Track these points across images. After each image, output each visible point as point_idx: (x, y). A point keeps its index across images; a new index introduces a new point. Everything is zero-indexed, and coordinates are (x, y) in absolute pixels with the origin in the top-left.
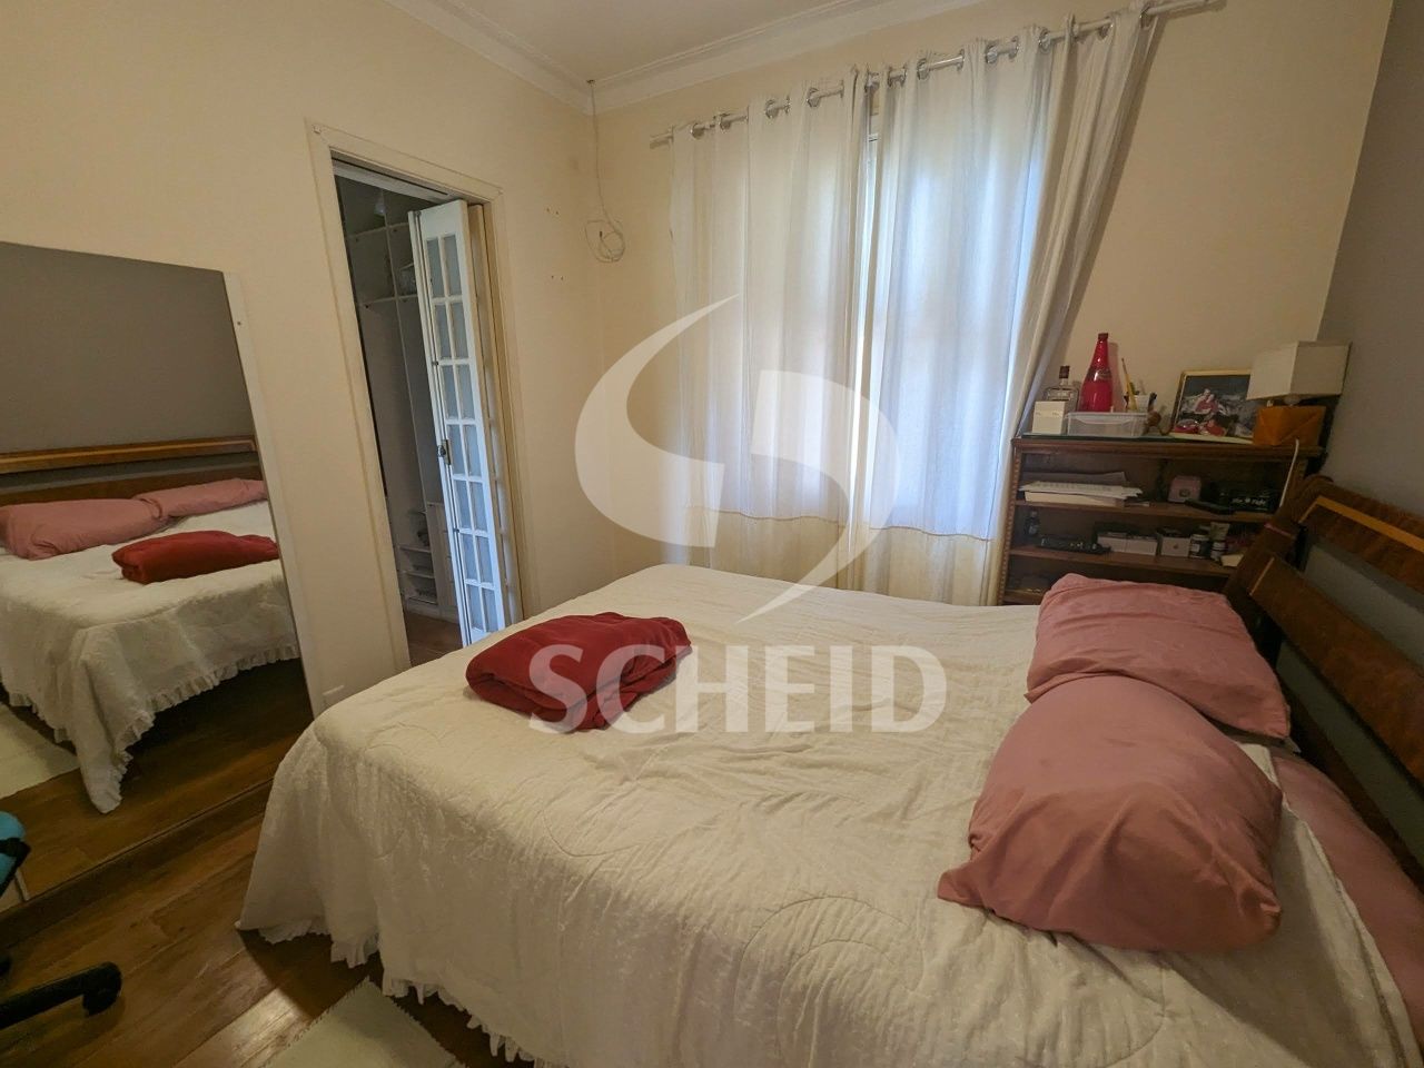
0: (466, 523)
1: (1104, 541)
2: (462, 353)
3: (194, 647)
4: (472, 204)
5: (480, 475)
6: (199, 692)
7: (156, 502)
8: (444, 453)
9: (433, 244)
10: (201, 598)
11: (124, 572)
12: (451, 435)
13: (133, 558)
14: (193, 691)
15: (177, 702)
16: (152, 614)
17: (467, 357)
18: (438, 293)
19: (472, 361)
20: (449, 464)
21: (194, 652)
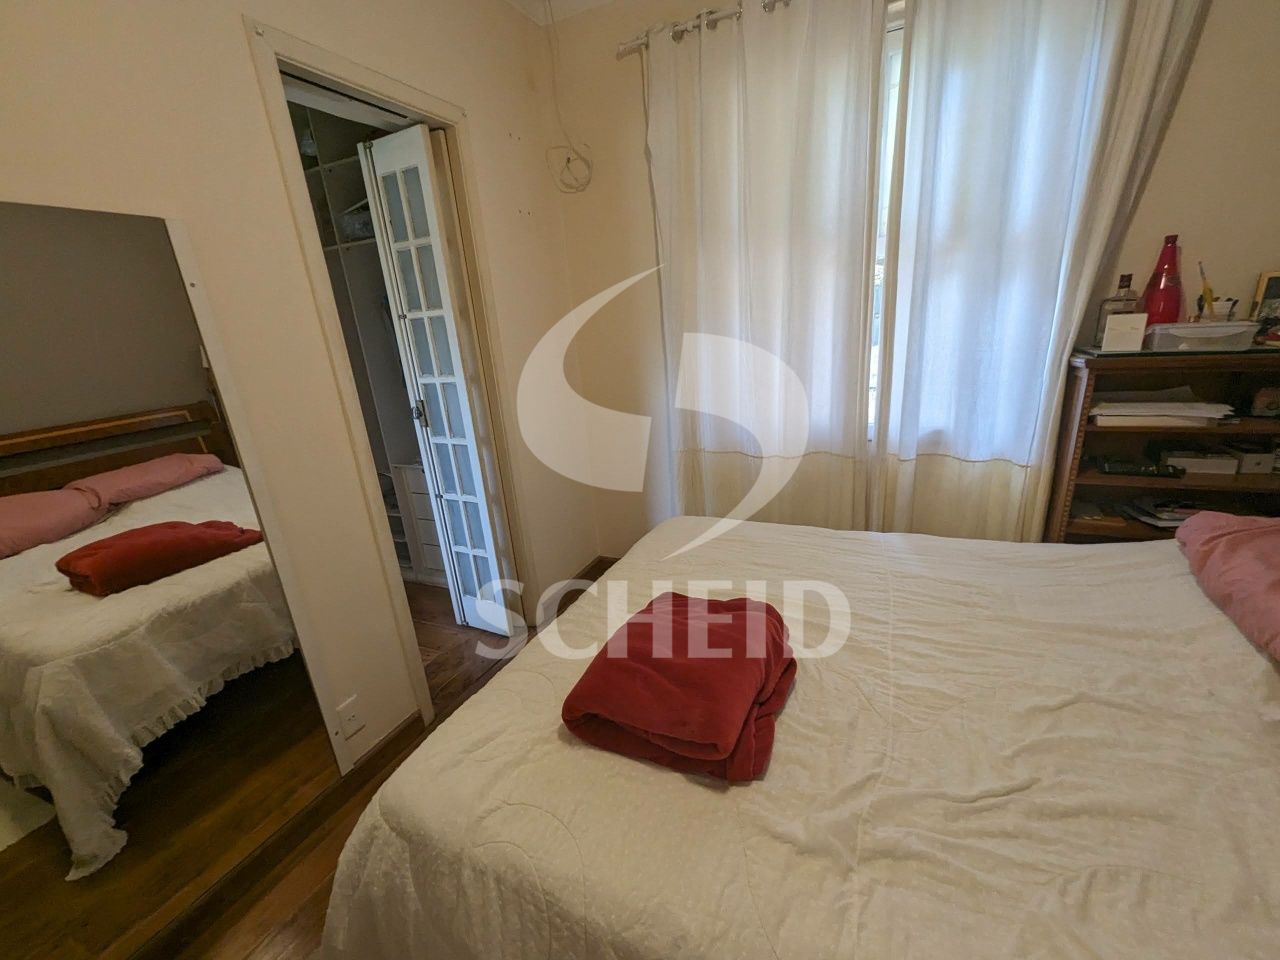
0: (450, 488)
1: (1175, 461)
2: (435, 303)
3: (170, 666)
4: (437, 129)
5: (464, 437)
6: (185, 717)
7: (93, 490)
8: (420, 415)
9: (390, 180)
10: (171, 609)
11: (72, 582)
12: (426, 395)
13: (83, 567)
14: (179, 718)
15: (161, 732)
16: (117, 638)
17: (440, 307)
18: (400, 236)
19: (448, 312)
20: (427, 426)
21: (173, 673)
